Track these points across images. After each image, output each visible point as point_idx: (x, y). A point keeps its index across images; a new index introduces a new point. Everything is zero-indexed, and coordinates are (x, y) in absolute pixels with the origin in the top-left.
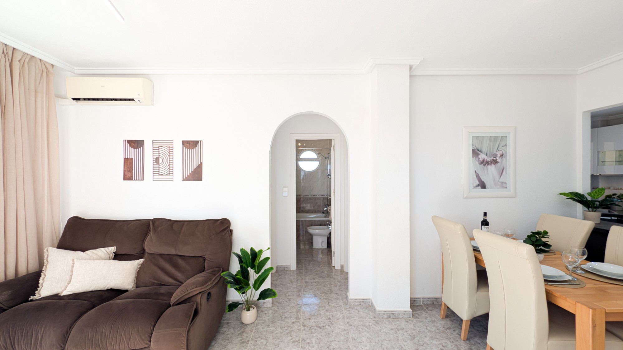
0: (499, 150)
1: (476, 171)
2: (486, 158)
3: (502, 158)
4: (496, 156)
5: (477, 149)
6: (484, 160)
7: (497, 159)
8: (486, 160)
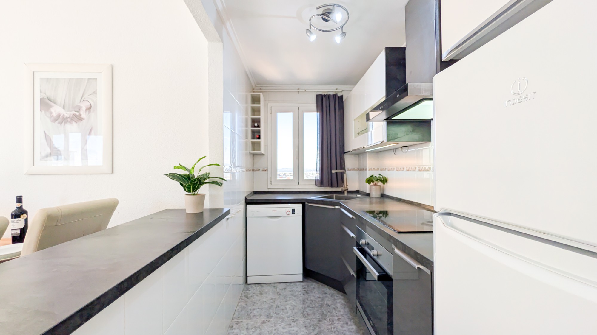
0: (84, 100)
1: (47, 133)
2: (63, 112)
3: (89, 113)
4: (80, 110)
5: (48, 98)
6: (59, 115)
7: (80, 115)
8: (63, 115)
